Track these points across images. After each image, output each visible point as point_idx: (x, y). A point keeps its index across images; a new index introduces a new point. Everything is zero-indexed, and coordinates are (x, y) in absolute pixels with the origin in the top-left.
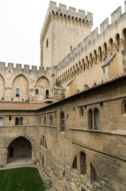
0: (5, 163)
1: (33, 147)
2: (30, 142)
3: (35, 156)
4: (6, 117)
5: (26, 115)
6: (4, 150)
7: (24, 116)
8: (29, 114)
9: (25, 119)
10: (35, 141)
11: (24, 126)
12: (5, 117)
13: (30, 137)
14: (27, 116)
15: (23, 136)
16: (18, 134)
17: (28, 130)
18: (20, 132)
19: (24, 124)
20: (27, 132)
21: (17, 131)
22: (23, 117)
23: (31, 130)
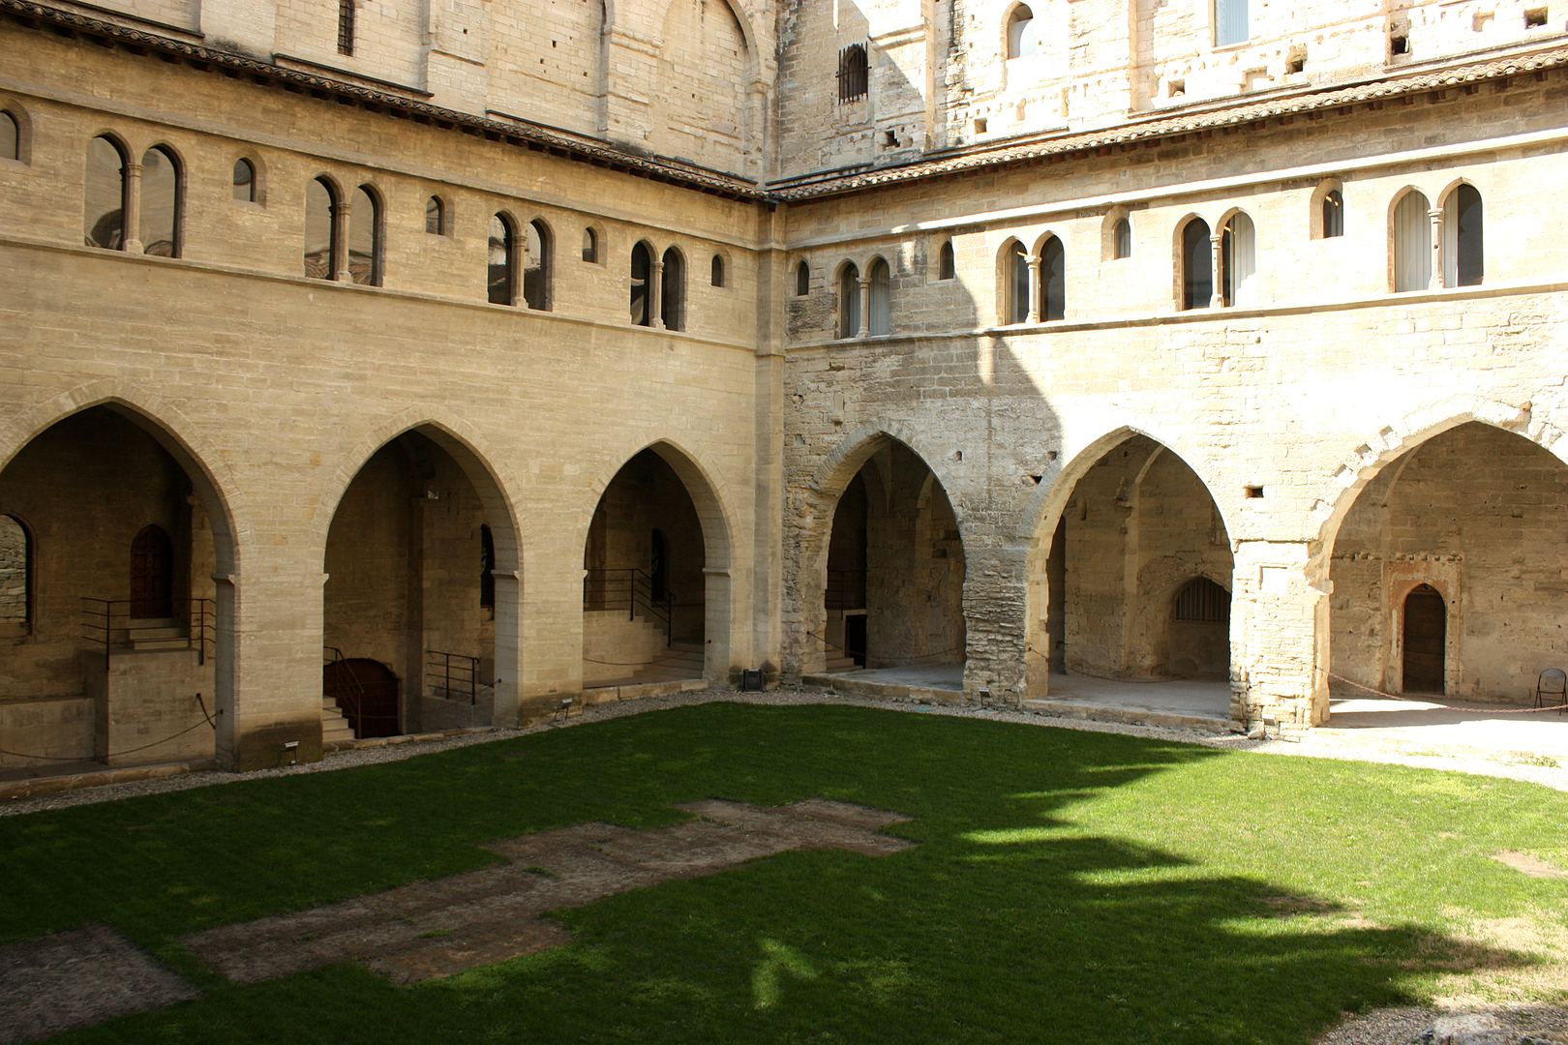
4: (1279, 202)
6: (1284, 568)
11: (1516, 283)
15: (1496, 414)
22: (1479, 176)
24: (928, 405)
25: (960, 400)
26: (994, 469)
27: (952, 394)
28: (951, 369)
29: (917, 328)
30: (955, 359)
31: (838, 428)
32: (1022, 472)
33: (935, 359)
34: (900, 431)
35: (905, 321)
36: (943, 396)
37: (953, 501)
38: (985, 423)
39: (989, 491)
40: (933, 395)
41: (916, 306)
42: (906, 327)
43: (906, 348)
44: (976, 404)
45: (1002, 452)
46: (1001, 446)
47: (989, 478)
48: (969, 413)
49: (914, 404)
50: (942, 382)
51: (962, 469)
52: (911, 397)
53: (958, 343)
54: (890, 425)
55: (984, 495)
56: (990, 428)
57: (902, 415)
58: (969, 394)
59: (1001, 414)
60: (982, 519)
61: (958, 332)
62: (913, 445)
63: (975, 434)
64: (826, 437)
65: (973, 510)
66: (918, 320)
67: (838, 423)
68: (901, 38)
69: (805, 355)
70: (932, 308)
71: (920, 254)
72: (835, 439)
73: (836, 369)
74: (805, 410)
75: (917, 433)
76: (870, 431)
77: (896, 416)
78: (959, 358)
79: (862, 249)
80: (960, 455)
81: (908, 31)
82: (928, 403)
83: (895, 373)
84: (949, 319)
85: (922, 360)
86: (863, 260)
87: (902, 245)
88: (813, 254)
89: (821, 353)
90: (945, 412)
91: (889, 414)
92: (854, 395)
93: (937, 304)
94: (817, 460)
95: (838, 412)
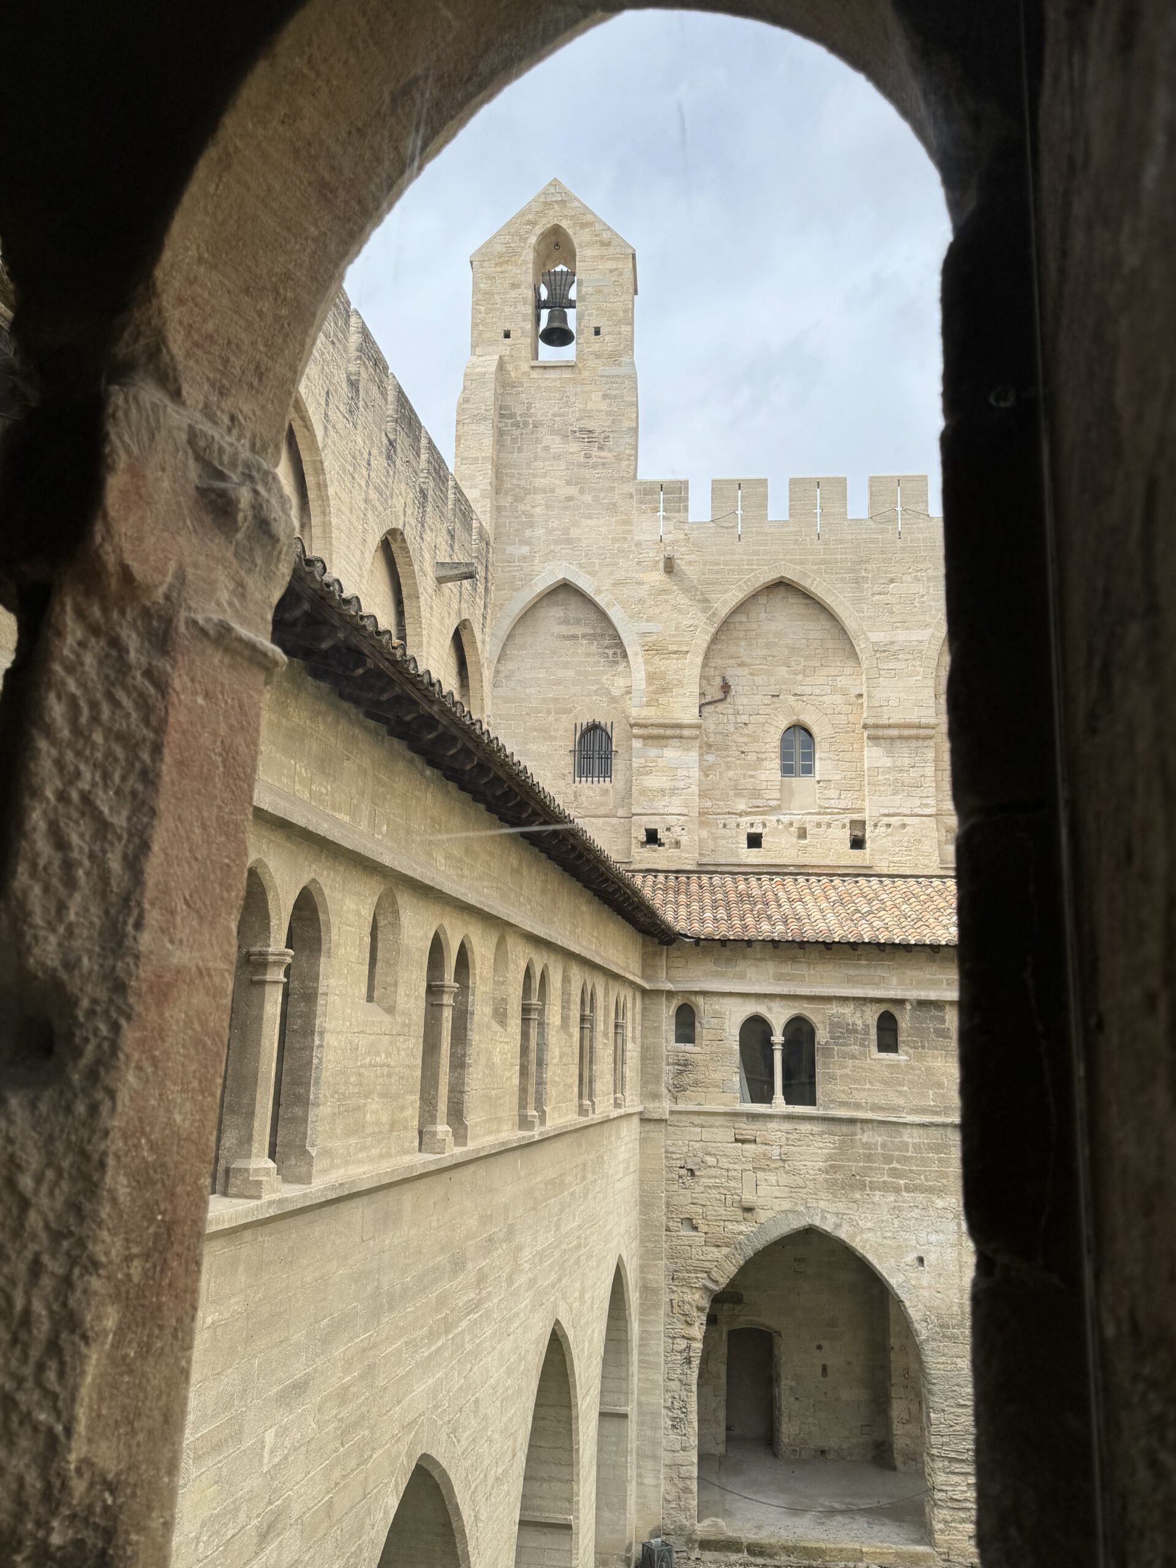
24: (876, 1199)
25: (920, 1197)
26: (967, 1282)
27: (907, 1189)
28: (906, 1159)
29: (858, 1106)
30: (911, 1148)
31: (747, 1215)
33: (884, 1145)
34: (838, 1226)
35: (843, 1097)
36: (897, 1190)
37: (914, 1313)
39: (961, 1305)
40: (885, 1187)
41: (855, 1081)
42: (843, 1104)
43: (845, 1129)
44: (940, 1203)
47: (962, 1290)
48: (932, 1213)
49: (857, 1195)
50: (894, 1172)
51: (924, 1278)
52: (852, 1187)
53: (916, 1132)
54: (824, 1218)
55: (955, 1309)
57: (841, 1207)
58: (930, 1190)
60: (954, 1339)
61: (917, 1119)
62: (858, 1244)
63: (941, 1237)
64: (730, 1226)
65: (941, 1326)
66: (860, 1097)
67: (749, 1210)
68: (669, 732)
69: (698, 1120)
70: (878, 1086)
71: (859, 1022)
72: (742, 1228)
73: (743, 1141)
74: (699, 1189)
75: (862, 1231)
76: (796, 1224)
77: (832, 1208)
78: (917, 1147)
79: (776, 1005)
80: (921, 1260)
81: (680, 726)
82: (877, 1196)
83: (830, 1157)
84: (901, 1101)
85: (867, 1146)
86: (778, 1018)
87: (834, 1009)
88: (700, 1000)
89: (720, 1121)
90: (900, 1209)
91: (822, 1204)
92: (772, 1178)
93: (884, 1082)
94: (715, 1253)
95: (748, 1198)
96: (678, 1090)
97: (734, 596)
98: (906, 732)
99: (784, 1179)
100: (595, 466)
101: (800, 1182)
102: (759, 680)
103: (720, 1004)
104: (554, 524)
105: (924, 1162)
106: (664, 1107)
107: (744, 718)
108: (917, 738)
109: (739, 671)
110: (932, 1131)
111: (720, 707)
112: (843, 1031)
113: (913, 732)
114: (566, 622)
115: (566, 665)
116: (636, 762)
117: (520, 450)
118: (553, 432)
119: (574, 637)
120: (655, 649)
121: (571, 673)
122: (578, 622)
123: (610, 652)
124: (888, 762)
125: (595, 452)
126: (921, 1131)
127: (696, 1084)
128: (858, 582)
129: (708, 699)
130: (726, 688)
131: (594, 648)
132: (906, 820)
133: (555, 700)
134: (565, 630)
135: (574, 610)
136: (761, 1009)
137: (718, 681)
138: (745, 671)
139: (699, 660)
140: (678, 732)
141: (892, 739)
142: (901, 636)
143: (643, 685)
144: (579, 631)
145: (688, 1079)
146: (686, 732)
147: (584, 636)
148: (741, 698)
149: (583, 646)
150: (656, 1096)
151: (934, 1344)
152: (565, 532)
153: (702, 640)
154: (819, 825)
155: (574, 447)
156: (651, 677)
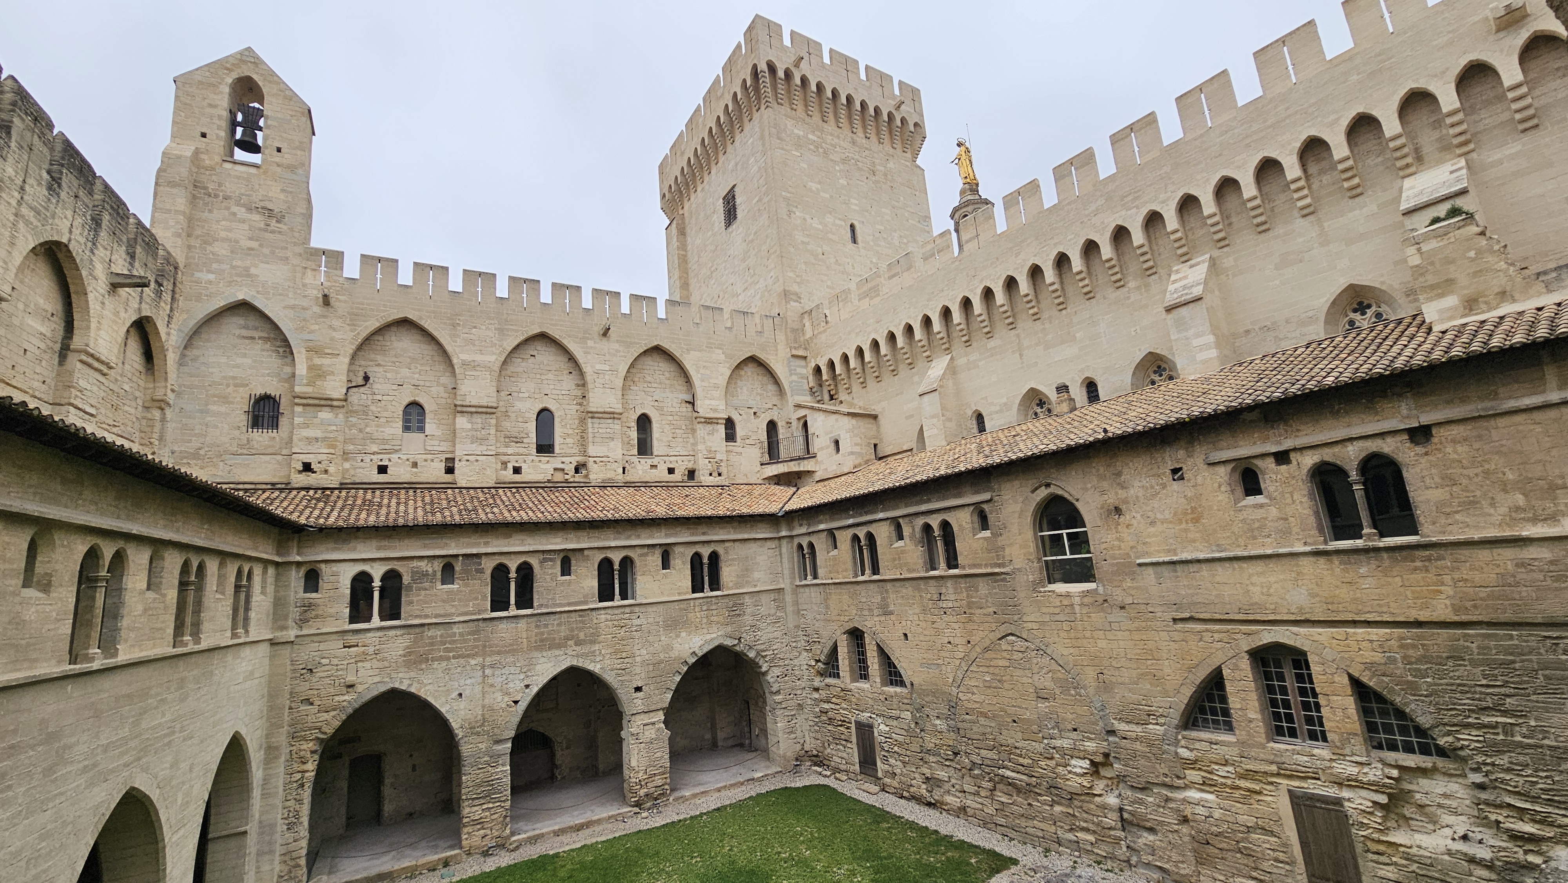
0: (666, 787)
1: (778, 692)
2: (764, 669)
3: (793, 736)
4: (646, 555)
5: (734, 541)
6: (653, 724)
7: (727, 544)
8: (746, 536)
9: (733, 560)
10: (781, 663)
11: (731, 592)
12: (641, 555)
13: (762, 647)
14: (737, 544)
15: (729, 642)
16: (708, 637)
17: (748, 611)
18: (718, 623)
19: (731, 584)
20: (748, 619)
21: (705, 620)
22: (720, 549)
23: (763, 610)
24: (435, 667)
25: (462, 661)
26: (487, 701)
27: (454, 657)
28: (455, 641)
29: (425, 617)
30: (457, 635)
31: (350, 690)
32: (506, 699)
33: (441, 636)
34: (410, 685)
35: (418, 613)
36: (448, 659)
37: (455, 725)
38: (480, 673)
39: (483, 715)
40: (441, 659)
41: (426, 603)
42: (417, 617)
43: (417, 630)
44: (473, 662)
45: (493, 689)
46: (492, 686)
47: (483, 707)
48: (468, 668)
49: (424, 666)
50: (447, 650)
51: (462, 704)
52: (421, 662)
53: (461, 625)
54: (401, 683)
55: (479, 717)
56: (484, 676)
57: (412, 674)
58: (468, 656)
59: (492, 666)
60: (478, 734)
61: (462, 619)
62: (422, 694)
63: (473, 680)
64: (337, 698)
65: (470, 729)
66: (428, 611)
67: (351, 686)
68: (323, 402)
69: (316, 639)
70: (440, 604)
71: (430, 570)
72: (346, 697)
73: (349, 647)
74: (314, 680)
75: (426, 685)
76: (383, 689)
77: (407, 676)
78: (461, 634)
79: (376, 565)
80: (460, 695)
81: (331, 400)
82: (436, 665)
83: (408, 647)
84: (453, 610)
85: (431, 637)
86: (377, 572)
87: (415, 563)
88: (323, 566)
89: (334, 637)
90: (449, 669)
91: (401, 675)
92: (367, 665)
93: (444, 601)
94: (325, 716)
95: (351, 678)
96: (302, 622)
97: (374, 324)
98: (480, 410)
99: (376, 664)
100: (272, 232)
101: (386, 664)
102: (389, 375)
103: (335, 568)
104: (239, 263)
105: (465, 641)
106: (291, 634)
107: (379, 397)
108: (486, 413)
109: (376, 369)
110: (471, 624)
111: (362, 389)
112: (420, 576)
113: (484, 410)
114: (246, 327)
115: (245, 356)
116: (297, 420)
117: (210, 211)
118: (238, 204)
119: (253, 338)
120: (314, 350)
121: (249, 361)
122: (256, 329)
123: (281, 350)
124: (469, 426)
125: (273, 222)
126: (464, 625)
127: (317, 617)
128: (454, 326)
129: (354, 384)
130: (366, 378)
131: (268, 346)
132: (478, 458)
133: (234, 378)
134: (244, 332)
135: (253, 321)
136: (366, 568)
137: (362, 374)
138: (381, 369)
139: (347, 360)
140: (329, 403)
141: (471, 413)
142: (479, 358)
143: (304, 372)
144: (256, 334)
145: (309, 615)
146: (335, 403)
147: (260, 338)
148: (378, 385)
149: (259, 345)
150: (284, 628)
151: (466, 739)
152: (247, 269)
153: (350, 349)
154: (426, 460)
155: (256, 217)
156: (310, 368)
